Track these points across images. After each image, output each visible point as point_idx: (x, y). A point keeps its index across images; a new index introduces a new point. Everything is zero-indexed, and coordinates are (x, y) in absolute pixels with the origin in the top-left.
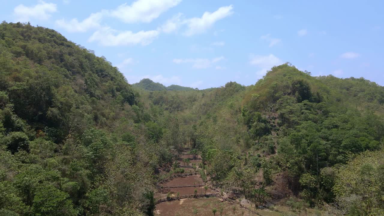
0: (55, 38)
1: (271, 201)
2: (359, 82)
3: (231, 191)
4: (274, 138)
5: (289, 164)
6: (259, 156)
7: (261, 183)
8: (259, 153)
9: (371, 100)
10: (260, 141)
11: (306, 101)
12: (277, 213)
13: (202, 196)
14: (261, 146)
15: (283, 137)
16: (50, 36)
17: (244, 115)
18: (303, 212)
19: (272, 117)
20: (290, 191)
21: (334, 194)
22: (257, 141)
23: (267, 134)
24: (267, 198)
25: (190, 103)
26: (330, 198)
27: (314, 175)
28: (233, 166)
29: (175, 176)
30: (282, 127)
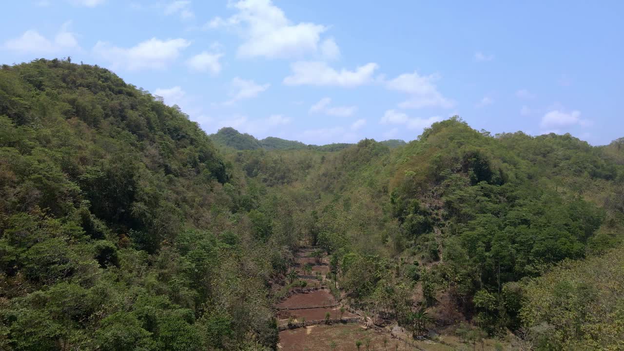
0: (109, 83)
1: (435, 329)
2: (562, 141)
3: (378, 315)
4: (437, 237)
5: (459, 276)
6: (417, 264)
7: (420, 304)
8: (416, 259)
9: (578, 173)
10: (418, 242)
11: (483, 183)
12: (443, 346)
13: (337, 322)
14: (419, 248)
15: (450, 237)
16: (103, 80)
17: (393, 202)
18: (479, 344)
19: (434, 205)
20: (461, 314)
21: (521, 321)
22: (413, 242)
23: (427, 231)
24: (429, 325)
25: (302, 171)
26: (515, 325)
27: (494, 292)
28: (379, 279)
29: (292, 291)
30: (448, 221)
